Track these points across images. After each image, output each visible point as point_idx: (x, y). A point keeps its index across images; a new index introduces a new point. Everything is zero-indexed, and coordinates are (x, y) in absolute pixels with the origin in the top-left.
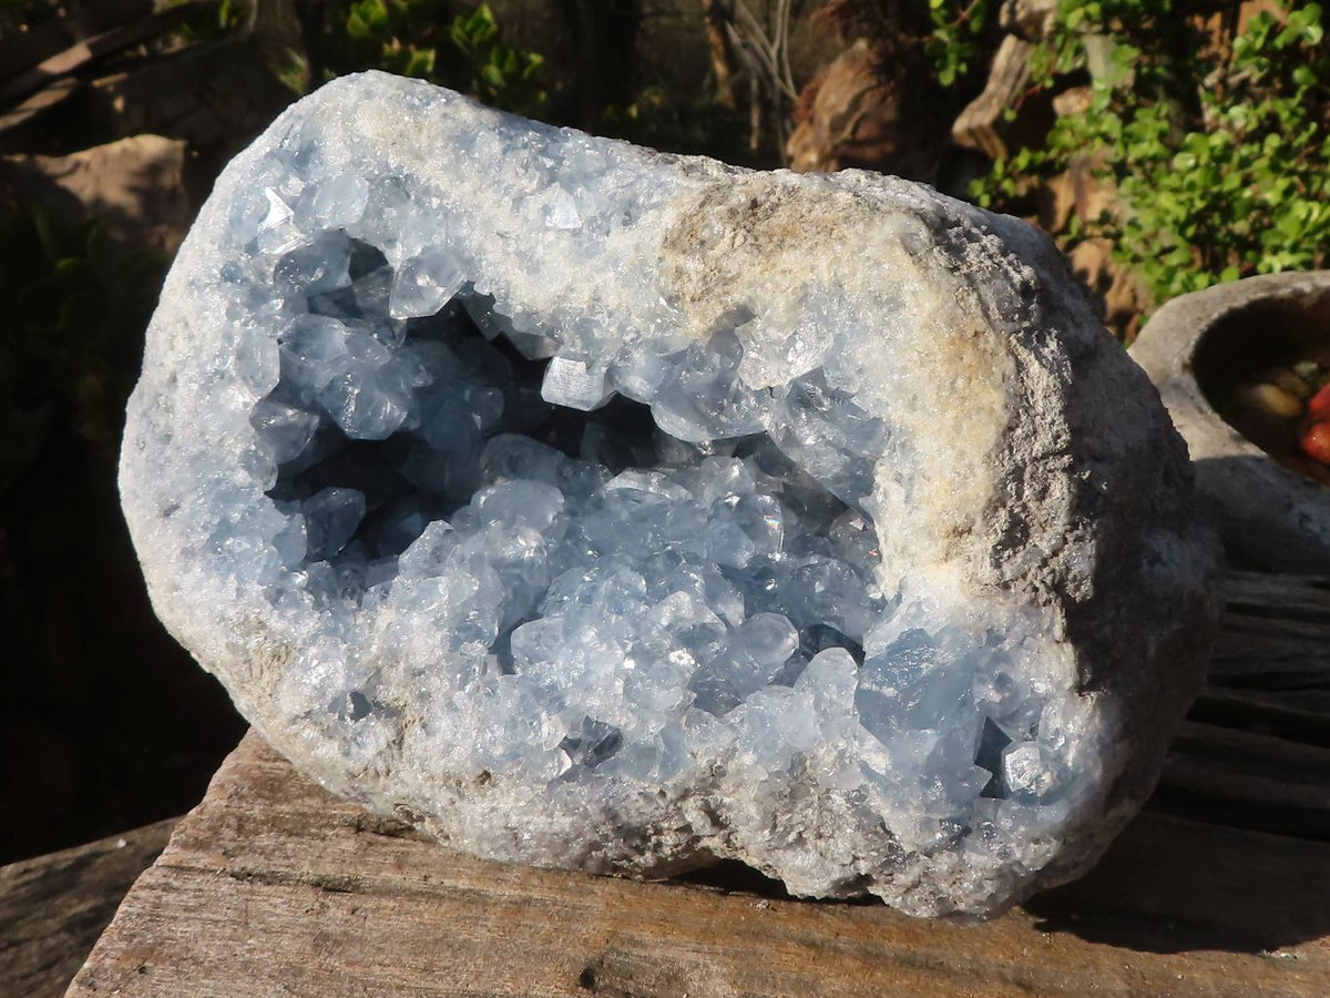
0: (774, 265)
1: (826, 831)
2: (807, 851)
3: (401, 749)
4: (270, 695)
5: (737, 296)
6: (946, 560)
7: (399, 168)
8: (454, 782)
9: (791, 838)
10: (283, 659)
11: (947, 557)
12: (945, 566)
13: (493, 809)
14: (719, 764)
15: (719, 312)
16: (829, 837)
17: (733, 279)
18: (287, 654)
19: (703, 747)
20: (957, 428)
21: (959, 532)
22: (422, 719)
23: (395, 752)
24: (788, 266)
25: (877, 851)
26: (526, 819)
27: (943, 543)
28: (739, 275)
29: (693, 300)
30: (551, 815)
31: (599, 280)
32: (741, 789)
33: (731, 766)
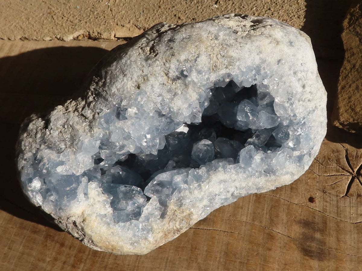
0: (162, 232)
1: (60, 135)
2: (61, 125)
3: (165, 73)
4: (210, 55)
5: (167, 219)
6: (83, 212)
7: (270, 176)
8: (146, 79)
9: (66, 126)
10: (213, 67)
11: (83, 213)
12: (82, 211)
13: (132, 79)
14: (92, 132)
15: (168, 213)
16: (59, 133)
17: (170, 221)
18: (213, 69)
19: (99, 132)
20: (101, 237)
21: (84, 220)
22: (166, 85)
23: (166, 72)
24: (159, 234)
25: (48, 140)
26: (123, 83)
27: (85, 216)
28: (169, 224)
29: (176, 210)
30: (117, 89)
31: (202, 193)
32: (84, 130)
33: (89, 134)
